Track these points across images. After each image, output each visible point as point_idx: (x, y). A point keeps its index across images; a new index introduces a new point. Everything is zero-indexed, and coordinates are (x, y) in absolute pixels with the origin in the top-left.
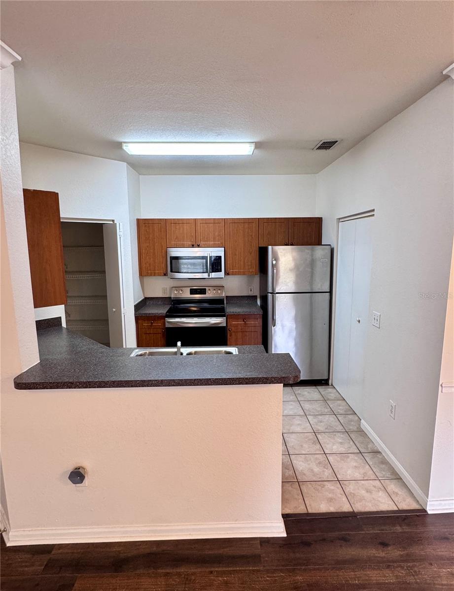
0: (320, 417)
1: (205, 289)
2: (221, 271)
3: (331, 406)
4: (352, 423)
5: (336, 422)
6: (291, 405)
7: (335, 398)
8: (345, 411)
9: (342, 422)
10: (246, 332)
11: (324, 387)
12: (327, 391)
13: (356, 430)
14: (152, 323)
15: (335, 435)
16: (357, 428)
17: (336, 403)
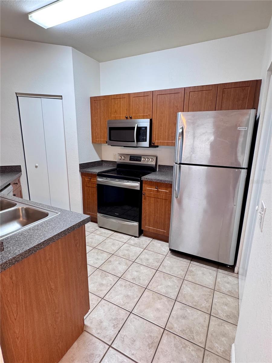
0: (189, 310)
1: (141, 157)
2: (146, 141)
3: (215, 300)
4: (223, 339)
5: (203, 326)
6: (173, 281)
7: (229, 291)
8: (227, 316)
9: (211, 329)
10: (159, 198)
11: (226, 272)
12: (225, 279)
13: (221, 354)
14: (90, 179)
15: (186, 346)
16: (224, 352)
17: (224, 299)
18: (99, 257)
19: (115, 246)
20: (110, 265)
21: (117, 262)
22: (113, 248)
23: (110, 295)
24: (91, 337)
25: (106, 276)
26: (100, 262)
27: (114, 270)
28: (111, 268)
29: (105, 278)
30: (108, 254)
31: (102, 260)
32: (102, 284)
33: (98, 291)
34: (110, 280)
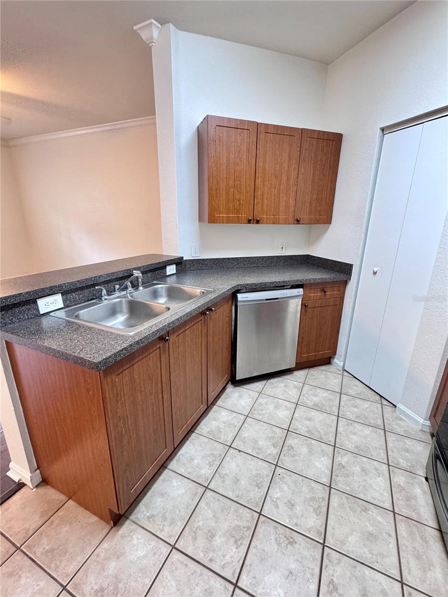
18: (298, 509)
19: (365, 545)
20: (279, 544)
21: (293, 566)
22: (352, 539)
23: (182, 563)
24: (96, 543)
25: (236, 542)
26: (281, 514)
27: (262, 560)
28: (266, 549)
29: (233, 540)
30: (318, 531)
31: (290, 518)
32: (213, 536)
33: (194, 529)
34: (224, 556)
